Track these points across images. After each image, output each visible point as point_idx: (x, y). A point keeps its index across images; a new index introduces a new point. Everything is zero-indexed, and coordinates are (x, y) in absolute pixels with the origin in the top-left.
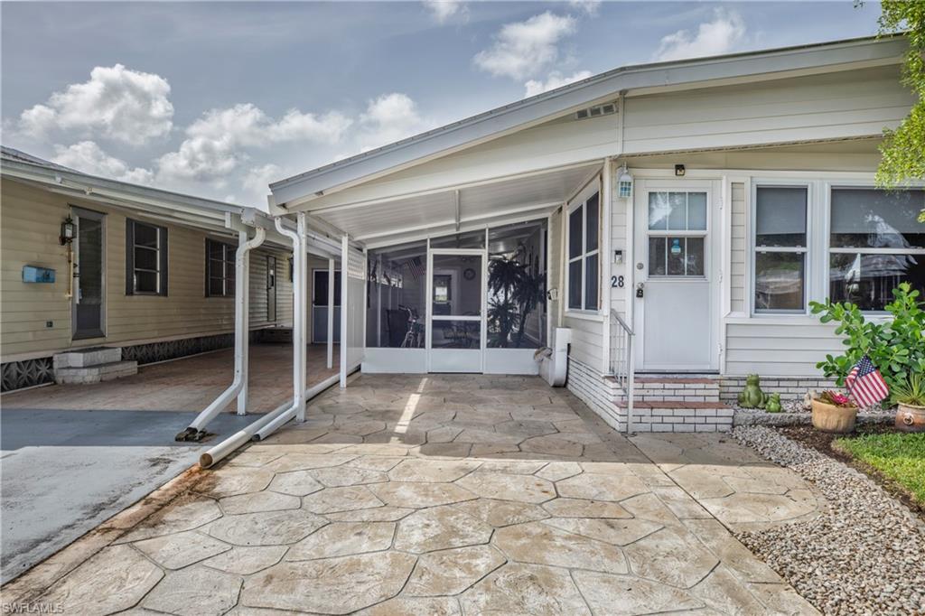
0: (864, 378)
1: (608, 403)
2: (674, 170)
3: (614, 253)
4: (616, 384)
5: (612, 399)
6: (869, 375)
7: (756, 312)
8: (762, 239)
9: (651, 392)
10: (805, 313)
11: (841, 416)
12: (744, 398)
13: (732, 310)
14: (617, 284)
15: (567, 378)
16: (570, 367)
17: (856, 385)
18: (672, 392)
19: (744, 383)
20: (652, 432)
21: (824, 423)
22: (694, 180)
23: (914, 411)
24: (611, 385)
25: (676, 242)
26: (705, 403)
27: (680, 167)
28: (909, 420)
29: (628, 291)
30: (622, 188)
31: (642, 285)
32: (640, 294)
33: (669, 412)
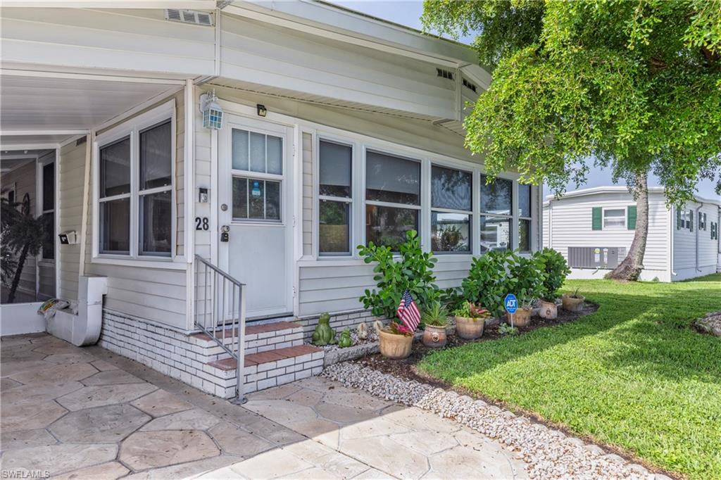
1: (200, 366)
2: (256, 109)
3: (198, 191)
4: (211, 342)
5: (206, 360)
6: (410, 305)
7: (320, 255)
8: (324, 189)
9: (246, 345)
10: (351, 255)
11: (406, 343)
12: (319, 336)
13: (303, 254)
14: (201, 226)
15: (101, 334)
16: (106, 321)
17: (404, 313)
19: (317, 321)
20: (257, 391)
21: (394, 351)
22: (272, 123)
23: (439, 331)
24: (205, 343)
25: (256, 184)
26: (294, 349)
27: (261, 108)
28: (436, 338)
29: (214, 234)
30: (212, 118)
31: (227, 228)
32: (225, 237)
33: (273, 365)
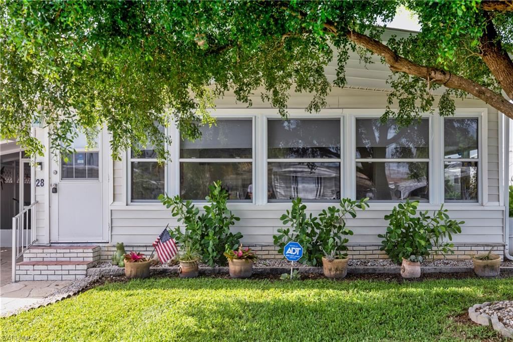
0: (165, 243)
6: (168, 242)
7: (132, 202)
9: (48, 255)
13: (114, 201)
14: (39, 184)
18: (62, 255)
20: (34, 280)
25: (80, 156)
26: (70, 261)
29: (47, 189)
31: (56, 185)
32: (54, 191)
33: (45, 267)
